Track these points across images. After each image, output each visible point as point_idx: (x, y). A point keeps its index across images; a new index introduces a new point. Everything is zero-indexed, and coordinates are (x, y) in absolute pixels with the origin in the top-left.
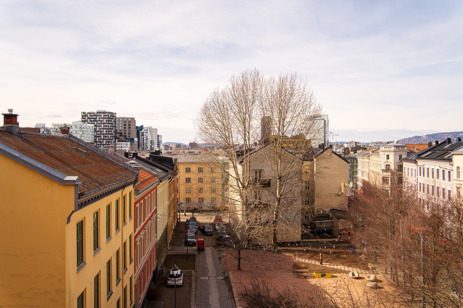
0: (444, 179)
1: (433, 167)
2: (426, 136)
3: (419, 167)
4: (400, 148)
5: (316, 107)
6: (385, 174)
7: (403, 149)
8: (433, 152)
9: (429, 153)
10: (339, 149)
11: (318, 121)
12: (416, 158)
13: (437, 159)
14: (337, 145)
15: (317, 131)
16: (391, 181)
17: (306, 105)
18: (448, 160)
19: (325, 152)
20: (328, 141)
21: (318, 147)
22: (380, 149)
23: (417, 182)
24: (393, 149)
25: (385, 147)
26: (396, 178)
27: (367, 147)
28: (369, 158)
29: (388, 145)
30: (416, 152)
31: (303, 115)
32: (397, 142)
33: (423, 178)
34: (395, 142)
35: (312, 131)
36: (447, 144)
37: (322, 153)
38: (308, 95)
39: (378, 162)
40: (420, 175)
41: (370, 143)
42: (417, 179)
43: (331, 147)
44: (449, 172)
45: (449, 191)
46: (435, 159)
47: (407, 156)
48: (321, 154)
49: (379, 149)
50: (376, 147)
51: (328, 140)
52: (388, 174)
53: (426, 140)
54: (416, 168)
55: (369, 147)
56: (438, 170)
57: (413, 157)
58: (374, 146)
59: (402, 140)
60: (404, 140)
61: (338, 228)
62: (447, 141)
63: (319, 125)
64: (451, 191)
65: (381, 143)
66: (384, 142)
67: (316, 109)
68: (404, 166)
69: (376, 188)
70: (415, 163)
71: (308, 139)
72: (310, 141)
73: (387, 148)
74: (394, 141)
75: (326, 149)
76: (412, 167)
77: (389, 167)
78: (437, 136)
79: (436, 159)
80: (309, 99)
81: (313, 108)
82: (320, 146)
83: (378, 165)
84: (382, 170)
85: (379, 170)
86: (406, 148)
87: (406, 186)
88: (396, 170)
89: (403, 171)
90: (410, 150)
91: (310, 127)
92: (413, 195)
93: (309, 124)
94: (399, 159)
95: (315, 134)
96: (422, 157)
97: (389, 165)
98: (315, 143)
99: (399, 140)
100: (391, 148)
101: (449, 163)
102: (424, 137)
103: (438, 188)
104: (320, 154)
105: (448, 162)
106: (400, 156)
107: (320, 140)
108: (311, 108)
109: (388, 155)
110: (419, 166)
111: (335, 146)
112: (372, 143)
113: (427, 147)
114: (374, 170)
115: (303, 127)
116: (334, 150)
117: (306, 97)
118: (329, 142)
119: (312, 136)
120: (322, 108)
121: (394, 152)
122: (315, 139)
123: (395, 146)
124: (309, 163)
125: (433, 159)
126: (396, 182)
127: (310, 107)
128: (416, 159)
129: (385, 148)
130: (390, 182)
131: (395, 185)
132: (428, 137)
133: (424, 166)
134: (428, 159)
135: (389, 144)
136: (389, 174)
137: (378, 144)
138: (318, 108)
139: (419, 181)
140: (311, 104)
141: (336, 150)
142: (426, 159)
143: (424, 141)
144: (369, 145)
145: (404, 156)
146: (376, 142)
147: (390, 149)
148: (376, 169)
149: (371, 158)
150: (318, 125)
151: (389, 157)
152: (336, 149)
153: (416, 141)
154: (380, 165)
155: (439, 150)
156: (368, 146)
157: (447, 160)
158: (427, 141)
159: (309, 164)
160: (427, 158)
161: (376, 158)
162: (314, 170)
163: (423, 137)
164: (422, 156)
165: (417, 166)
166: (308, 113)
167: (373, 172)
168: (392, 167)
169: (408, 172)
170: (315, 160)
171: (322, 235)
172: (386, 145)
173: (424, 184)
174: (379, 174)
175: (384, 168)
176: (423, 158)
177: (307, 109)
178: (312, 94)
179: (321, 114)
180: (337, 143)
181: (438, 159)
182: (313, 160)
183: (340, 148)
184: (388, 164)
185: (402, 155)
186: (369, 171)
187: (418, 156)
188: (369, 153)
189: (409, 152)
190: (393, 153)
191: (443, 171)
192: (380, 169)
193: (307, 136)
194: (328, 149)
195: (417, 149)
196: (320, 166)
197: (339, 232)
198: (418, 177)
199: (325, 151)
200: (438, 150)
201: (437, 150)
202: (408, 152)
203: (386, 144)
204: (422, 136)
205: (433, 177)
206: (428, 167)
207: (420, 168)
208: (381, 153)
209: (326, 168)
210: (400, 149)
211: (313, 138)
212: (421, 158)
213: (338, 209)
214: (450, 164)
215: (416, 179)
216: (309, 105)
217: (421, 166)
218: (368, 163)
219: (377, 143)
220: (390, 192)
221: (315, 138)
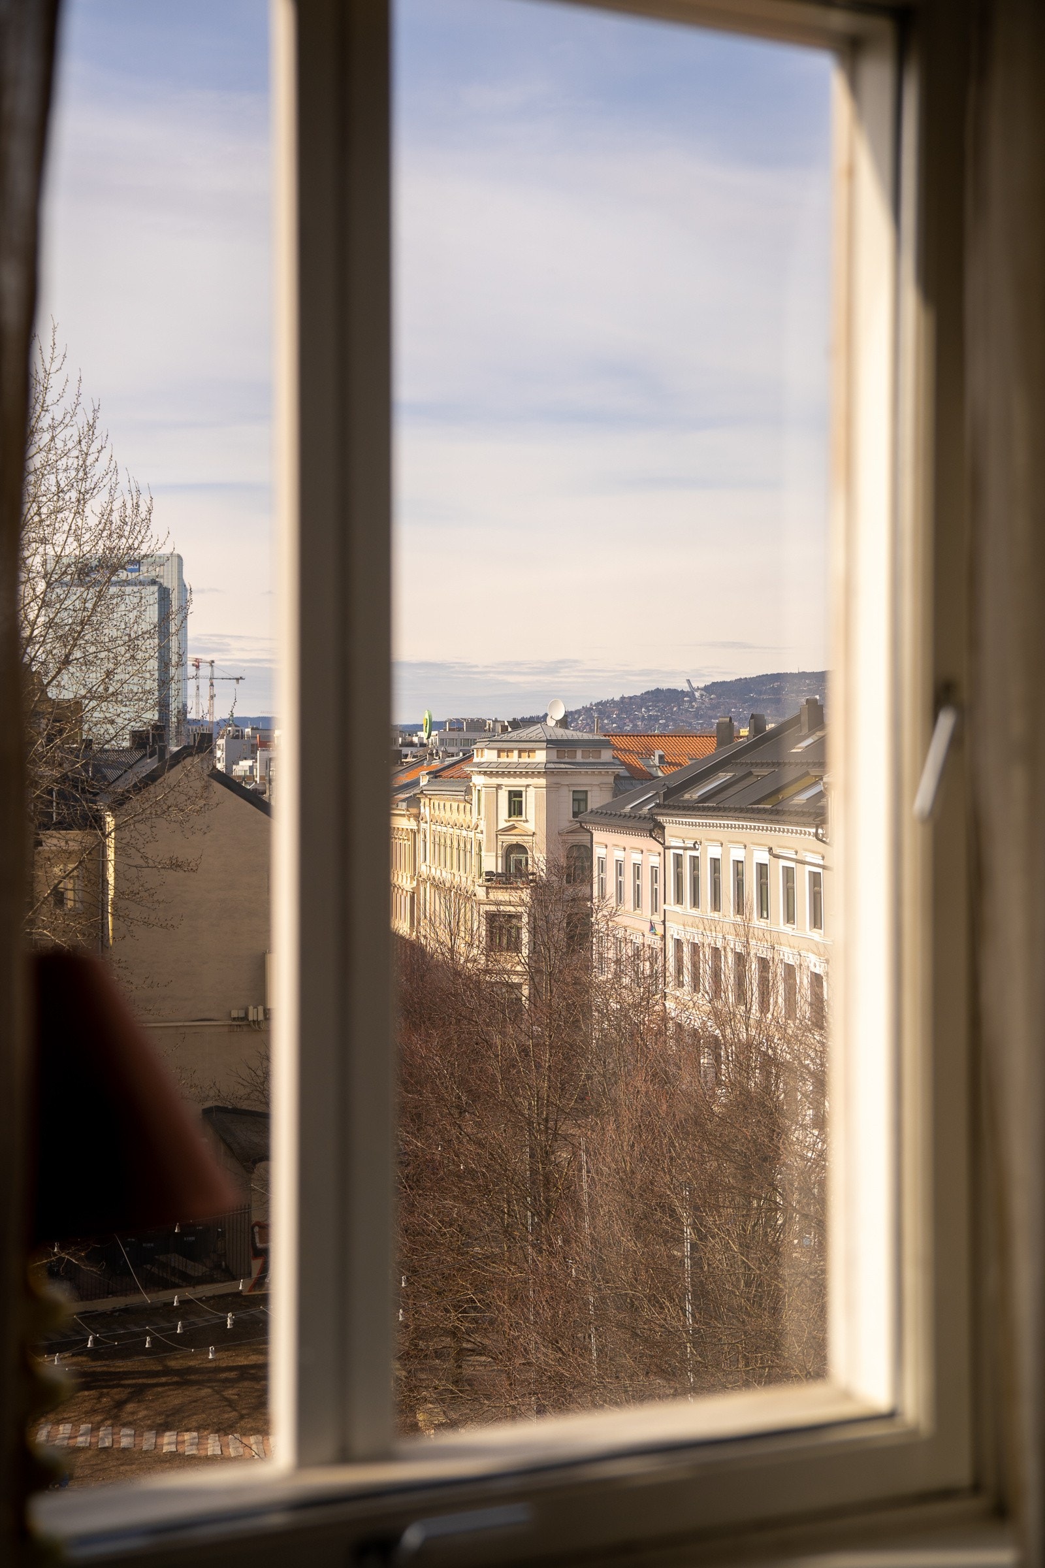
0: (790, 917)
1: (738, 854)
2: (706, 688)
3: (670, 854)
4: (579, 754)
5: (117, 505)
6: (501, 895)
7: (591, 760)
8: (739, 774)
9: (723, 777)
10: (249, 763)
11: (128, 589)
12: (658, 806)
13: (759, 811)
14: (237, 737)
15: (122, 650)
16: (534, 931)
17: (54, 489)
18: (810, 814)
19: (173, 776)
20: (183, 711)
21: (126, 744)
22: (476, 760)
23: (664, 937)
24: (540, 756)
25: (499, 745)
26: (558, 915)
27: (405, 750)
28: (414, 811)
29: (514, 735)
30: (660, 774)
31: (41, 550)
32: (564, 723)
33: (693, 911)
34: (551, 723)
35: (92, 649)
36: (805, 731)
37: (152, 778)
38: (68, 432)
39: (464, 833)
40: (679, 899)
41: (419, 728)
42: (664, 922)
43: (204, 742)
44: (816, 879)
45: (817, 979)
46: (748, 811)
47: (615, 795)
48: (147, 785)
49: (468, 757)
50: (451, 750)
51: (185, 705)
52: (516, 900)
53: (710, 713)
54: (656, 861)
55: (414, 750)
56: (762, 869)
57: (643, 801)
58: (442, 741)
59: (587, 710)
60: (600, 712)
61: (250, 1220)
62: (804, 718)
63: (135, 612)
64: (825, 978)
65: (477, 725)
66: (496, 721)
67: (115, 517)
68: (598, 852)
69: (457, 974)
70: (651, 831)
71: (71, 696)
72: (76, 706)
73: (510, 750)
74: (546, 715)
75: (178, 758)
76: (637, 858)
77: (522, 857)
78: (760, 693)
79: (753, 811)
80: (75, 453)
81: (98, 511)
82: (139, 739)
83: (463, 848)
84: (488, 873)
85: (468, 879)
86: (606, 755)
87: (611, 954)
88: (559, 868)
89: (596, 880)
90: (629, 767)
91: (82, 623)
92: (643, 1004)
93: (78, 604)
94: (575, 815)
95: (111, 666)
96: (687, 801)
97: (520, 848)
98: (112, 722)
99: (571, 713)
100: (532, 750)
101: (813, 830)
102: (697, 694)
103: (764, 964)
104: (138, 788)
105: (809, 825)
106: (580, 799)
107: (142, 704)
108: (88, 510)
109: (519, 794)
110: (672, 851)
111: (221, 742)
112: (433, 725)
113: (707, 748)
114: (443, 875)
115: (41, 620)
116: (220, 766)
117: (59, 444)
118: (189, 716)
119: (94, 677)
120: (150, 512)
121: (547, 773)
122: (113, 694)
123: (553, 744)
124: (74, 839)
125: (741, 810)
126: (560, 936)
127: (81, 501)
128: (656, 811)
129: (500, 751)
130: (525, 936)
131: (552, 951)
132: (719, 697)
133: (694, 848)
134: (713, 809)
135: (523, 733)
136: (526, 895)
137: (461, 729)
138: (129, 512)
139: (675, 930)
140: (89, 484)
141: (229, 767)
142: (704, 809)
143: (697, 716)
144: (415, 740)
145: (597, 799)
146: (451, 722)
147: (525, 759)
148: (455, 870)
149: (425, 811)
150: (132, 615)
151: (521, 802)
152: (232, 761)
153: (656, 719)
154: (475, 849)
155: (768, 764)
156: (412, 744)
157: (803, 814)
158: (711, 718)
159: (73, 846)
160: (709, 809)
161: (455, 805)
162: (105, 882)
163: (693, 698)
164: (687, 796)
165: (660, 849)
166: (71, 539)
167: (437, 886)
168: (538, 859)
169: (619, 886)
170: (110, 822)
171: (155, 1270)
172: (505, 737)
173: (695, 948)
174: (469, 897)
175: (492, 862)
176: (693, 809)
177: (60, 516)
178: (92, 427)
179: (144, 550)
180: (234, 721)
181: (765, 811)
182: (99, 822)
183: (254, 752)
184: (514, 840)
185: (586, 792)
186: (415, 883)
187: (667, 796)
188: (416, 783)
189: (623, 772)
190: (542, 781)
191: (789, 873)
192: (475, 870)
193: (65, 678)
194: (189, 760)
195: (661, 757)
196: (144, 857)
197: (253, 1238)
198: (666, 907)
199: (172, 766)
200: (762, 765)
201: (757, 764)
202: (617, 777)
203: (504, 729)
204: (686, 688)
205: (740, 908)
206: (715, 852)
207: (678, 859)
208: (478, 780)
209: (176, 865)
210: (579, 758)
211: (101, 689)
212: (684, 808)
213: (245, 1105)
214: (816, 835)
215: (657, 918)
216: (73, 495)
217: (680, 852)
218: (411, 836)
219: (456, 725)
220: (525, 991)
221: (111, 690)
